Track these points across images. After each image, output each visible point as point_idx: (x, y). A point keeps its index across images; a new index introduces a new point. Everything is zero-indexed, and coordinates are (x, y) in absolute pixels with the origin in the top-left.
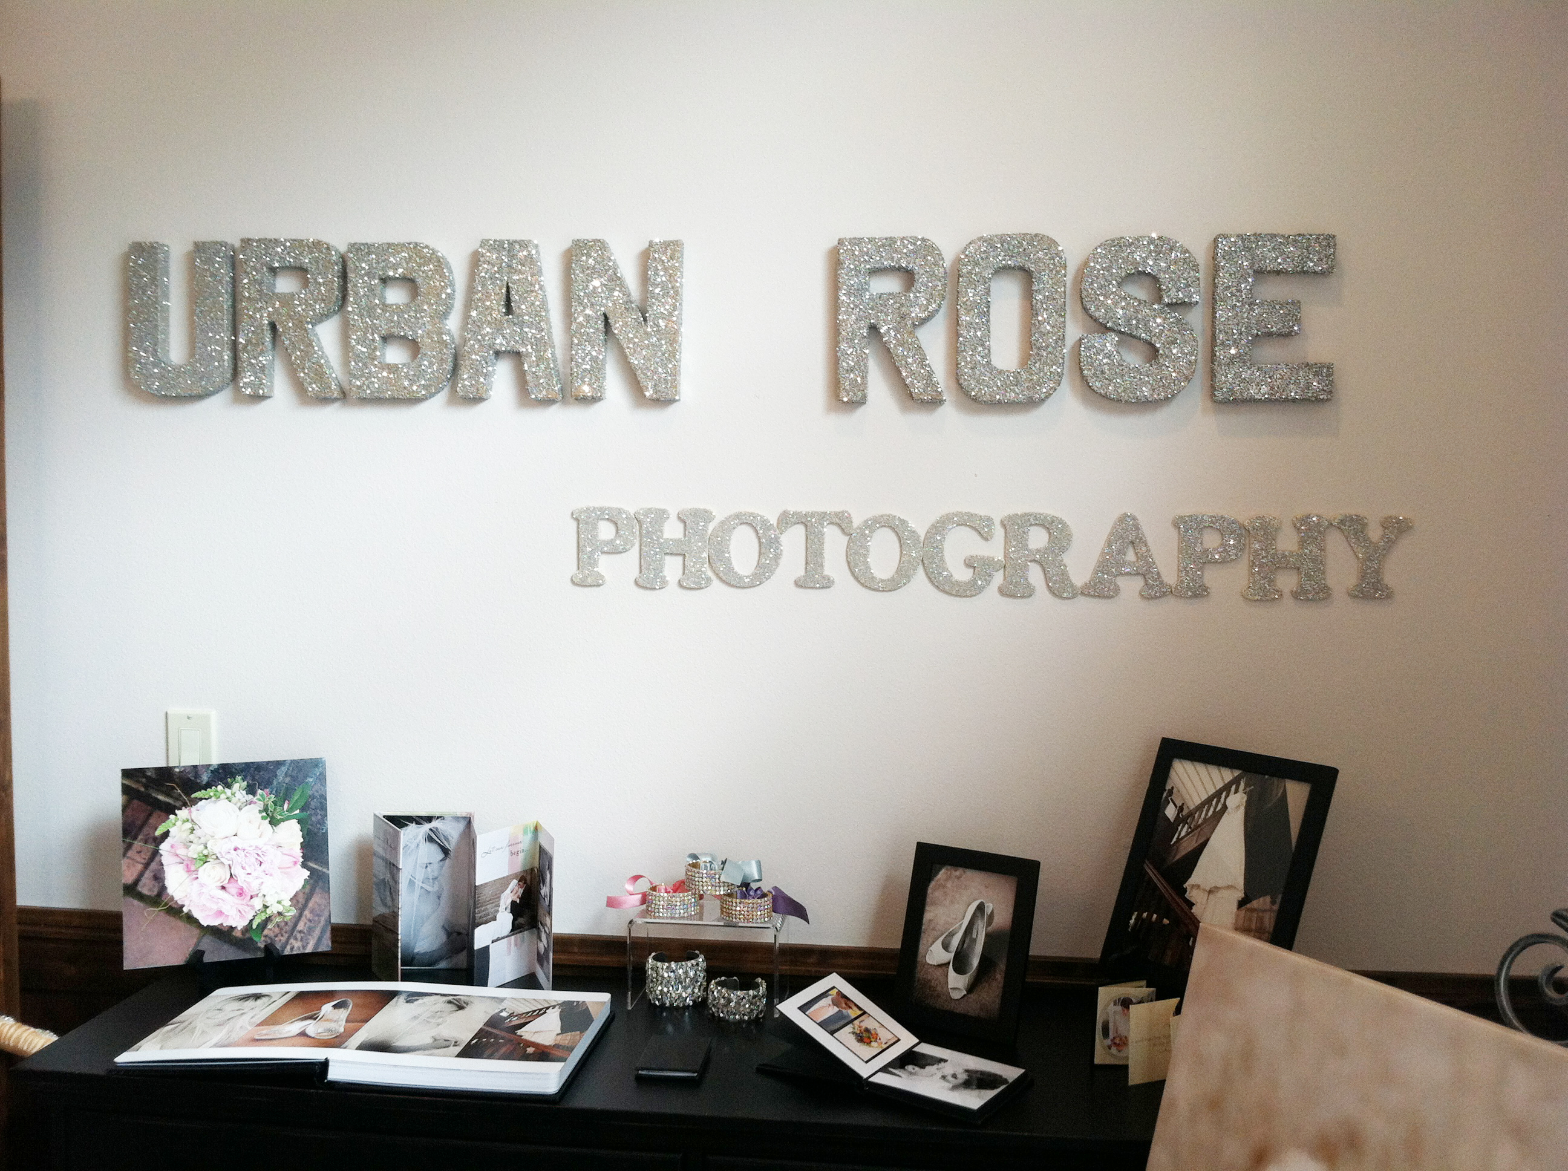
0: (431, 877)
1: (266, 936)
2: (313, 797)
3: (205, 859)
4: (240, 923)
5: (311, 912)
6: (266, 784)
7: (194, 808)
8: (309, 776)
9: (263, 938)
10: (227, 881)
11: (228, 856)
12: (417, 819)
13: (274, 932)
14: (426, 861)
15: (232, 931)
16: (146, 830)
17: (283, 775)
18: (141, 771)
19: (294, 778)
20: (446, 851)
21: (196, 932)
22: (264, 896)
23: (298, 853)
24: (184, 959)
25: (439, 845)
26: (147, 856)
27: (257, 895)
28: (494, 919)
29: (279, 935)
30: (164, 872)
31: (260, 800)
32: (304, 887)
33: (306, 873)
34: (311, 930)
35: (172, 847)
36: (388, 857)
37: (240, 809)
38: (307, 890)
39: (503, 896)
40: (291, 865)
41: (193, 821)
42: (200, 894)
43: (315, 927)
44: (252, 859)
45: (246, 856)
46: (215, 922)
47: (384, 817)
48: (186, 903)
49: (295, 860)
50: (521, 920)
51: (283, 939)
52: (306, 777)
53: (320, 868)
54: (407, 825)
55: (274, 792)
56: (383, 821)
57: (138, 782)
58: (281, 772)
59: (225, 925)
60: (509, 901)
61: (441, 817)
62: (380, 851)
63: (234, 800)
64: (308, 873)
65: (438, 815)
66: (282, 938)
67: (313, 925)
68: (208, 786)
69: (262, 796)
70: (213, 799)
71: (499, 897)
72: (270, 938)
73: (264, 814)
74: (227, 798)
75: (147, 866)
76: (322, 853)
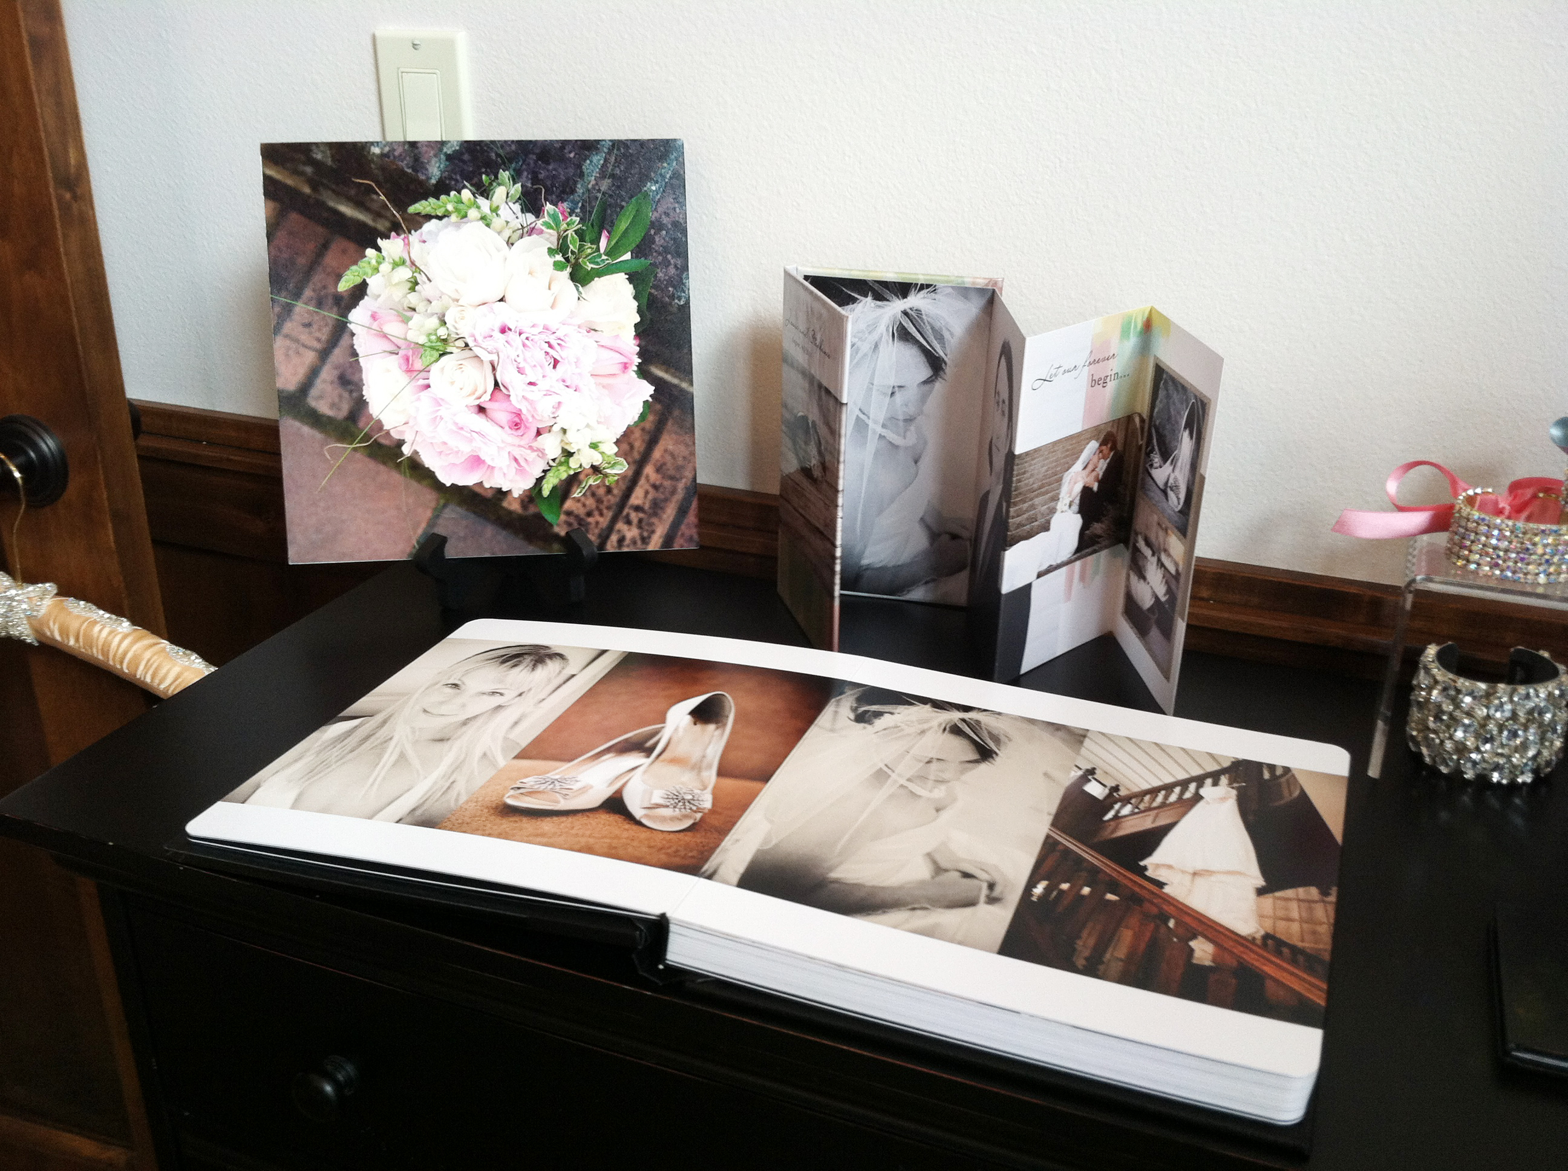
0: (901, 417)
1: (569, 513)
2: (657, 226)
3: (442, 348)
4: (517, 485)
5: (658, 470)
6: (562, 192)
7: (414, 237)
8: (651, 180)
9: (563, 517)
10: (487, 397)
11: (489, 344)
12: (876, 287)
13: (584, 505)
14: (893, 381)
15: (501, 500)
16: (318, 278)
17: (596, 173)
18: (304, 149)
19: (619, 182)
20: (936, 364)
21: (430, 497)
22: (564, 431)
23: (630, 346)
24: (408, 550)
25: (921, 346)
26: (324, 334)
27: (549, 429)
28: (1046, 528)
29: (596, 513)
30: (360, 370)
31: (549, 226)
32: (642, 417)
33: (647, 390)
34: (657, 507)
35: (374, 317)
36: (816, 371)
37: (510, 243)
38: (649, 425)
39: (1068, 477)
40: (616, 369)
41: (413, 263)
42: (436, 420)
43: (666, 500)
44: (537, 354)
45: (524, 345)
46: (467, 480)
47: (806, 278)
48: (408, 437)
49: (625, 360)
50: (1097, 528)
51: (604, 522)
52: (644, 178)
53: (675, 381)
54: (854, 300)
55: (578, 210)
56: (806, 289)
57: (296, 172)
58: (593, 165)
59: (487, 485)
60: (1078, 488)
61: (928, 286)
62: (799, 356)
63: (497, 222)
64: (651, 389)
65: (922, 280)
66: (601, 519)
67: (662, 497)
68: (441, 189)
69: (554, 217)
70: (454, 218)
71: (1060, 480)
72: (577, 517)
73: (559, 257)
74: (483, 218)
75: (324, 354)
76: (679, 347)
